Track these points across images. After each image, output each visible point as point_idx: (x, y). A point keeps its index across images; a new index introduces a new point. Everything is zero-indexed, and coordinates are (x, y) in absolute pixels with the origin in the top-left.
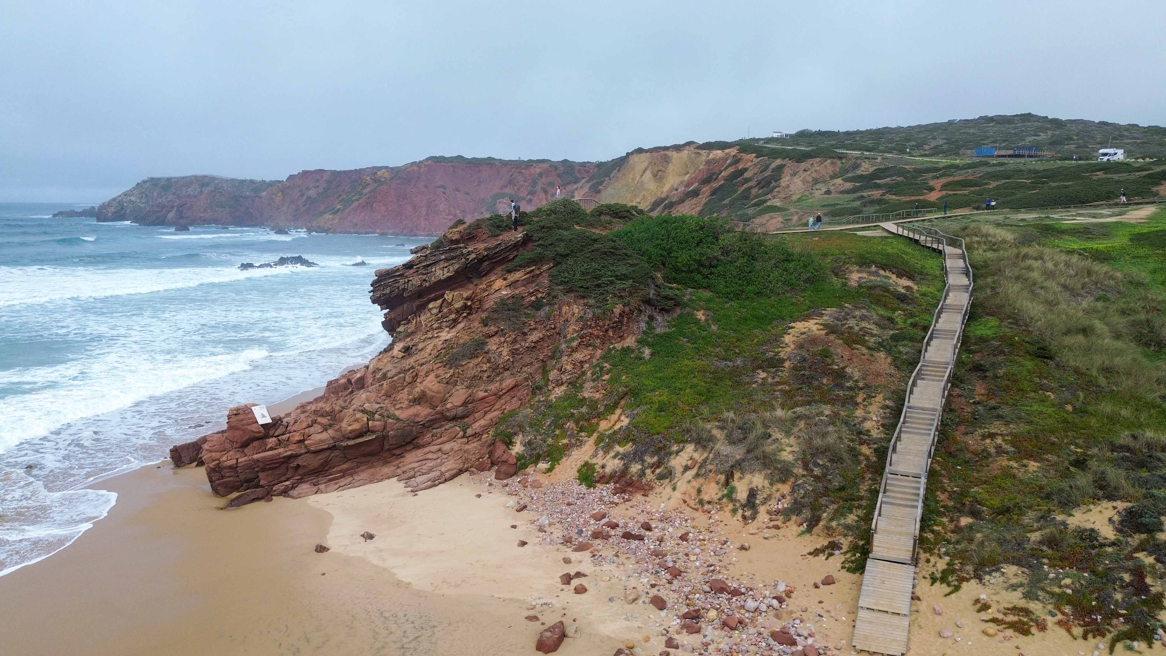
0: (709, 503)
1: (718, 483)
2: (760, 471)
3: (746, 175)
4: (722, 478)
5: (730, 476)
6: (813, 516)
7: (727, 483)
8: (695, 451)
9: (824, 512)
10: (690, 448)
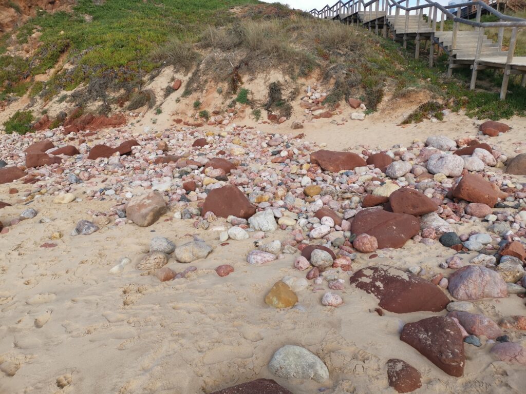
0: (216, 113)
1: (220, 92)
2: (275, 67)
4: (225, 86)
5: (235, 82)
6: (370, 94)
7: (234, 87)
8: (176, 72)
9: (384, 85)
10: (168, 72)
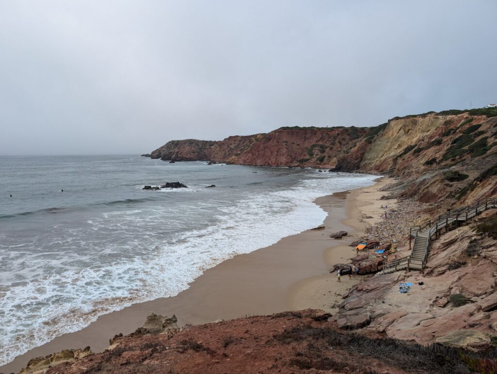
3: (480, 129)
